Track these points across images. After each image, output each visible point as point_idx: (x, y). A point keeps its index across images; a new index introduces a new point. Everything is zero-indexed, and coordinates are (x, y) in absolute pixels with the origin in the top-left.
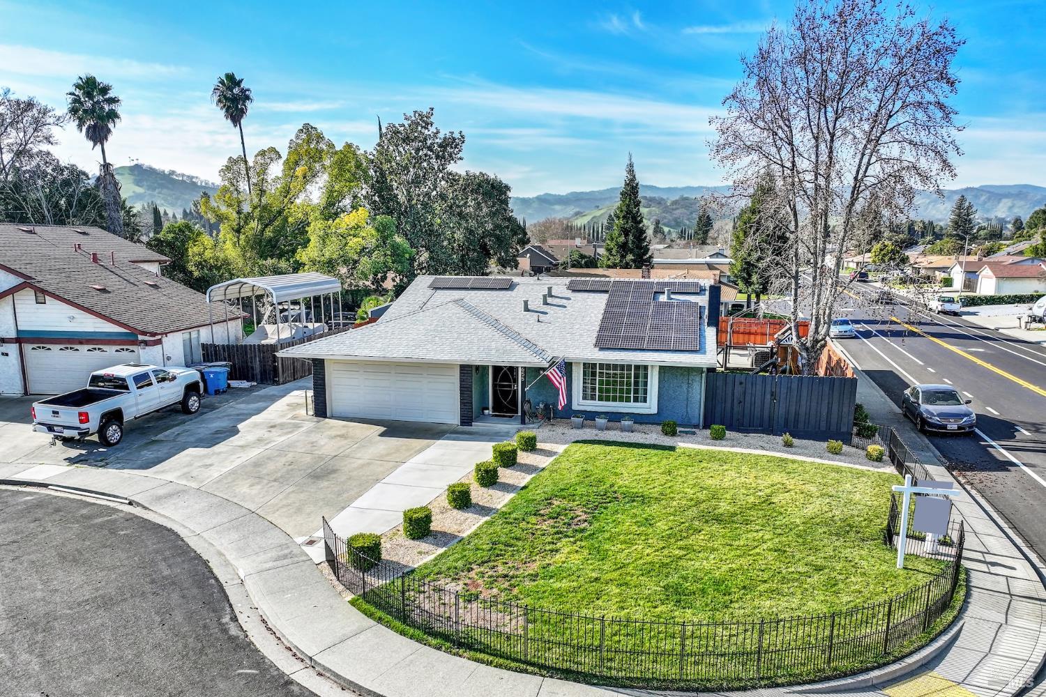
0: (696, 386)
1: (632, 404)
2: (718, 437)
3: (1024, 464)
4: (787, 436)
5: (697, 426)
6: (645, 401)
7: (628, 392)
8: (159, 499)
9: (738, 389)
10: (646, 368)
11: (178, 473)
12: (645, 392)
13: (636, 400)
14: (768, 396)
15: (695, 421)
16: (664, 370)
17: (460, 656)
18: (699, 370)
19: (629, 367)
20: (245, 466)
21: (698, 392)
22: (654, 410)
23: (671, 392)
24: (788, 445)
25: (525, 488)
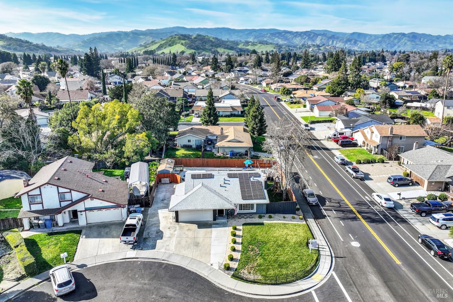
0: (264, 207)
2: (270, 218)
3: (328, 216)
6: (253, 209)
7: (249, 208)
8: (168, 258)
10: (253, 204)
11: (164, 249)
13: (251, 209)
14: (279, 206)
15: (264, 213)
16: (257, 204)
18: (265, 204)
20: (177, 244)
22: (255, 211)
23: (259, 208)
24: (284, 218)
25: (242, 243)
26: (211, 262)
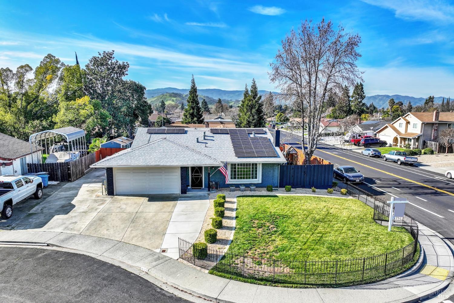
0: (276, 171)
1: (251, 180)
2: (289, 191)
3: (388, 192)
4: (313, 188)
5: (277, 187)
6: (256, 178)
7: (250, 174)
8: (63, 241)
9: (292, 171)
10: (256, 164)
11: (62, 228)
12: (256, 174)
13: (252, 178)
14: (303, 173)
15: (276, 185)
16: (264, 165)
17: (277, 287)
18: (278, 164)
19: (250, 164)
20: (95, 221)
21: (277, 173)
22: (260, 182)
23: (267, 174)
24: (314, 191)
25: (237, 217)
26: (164, 247)
